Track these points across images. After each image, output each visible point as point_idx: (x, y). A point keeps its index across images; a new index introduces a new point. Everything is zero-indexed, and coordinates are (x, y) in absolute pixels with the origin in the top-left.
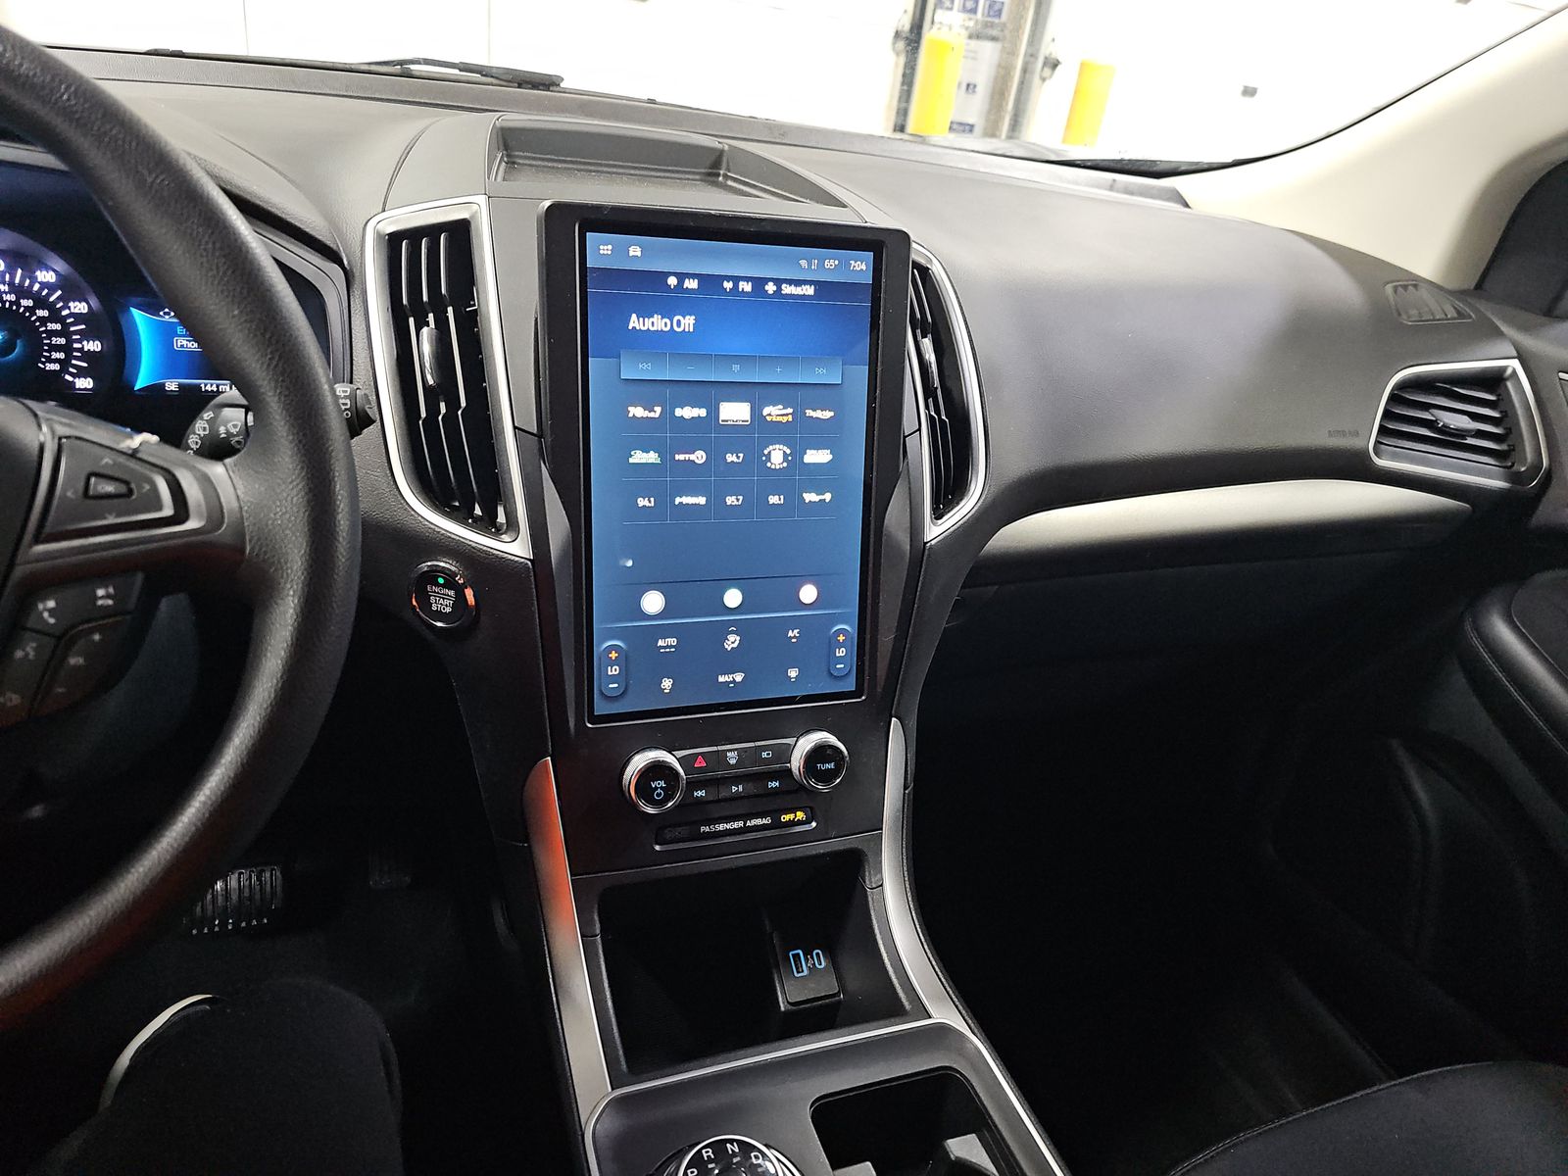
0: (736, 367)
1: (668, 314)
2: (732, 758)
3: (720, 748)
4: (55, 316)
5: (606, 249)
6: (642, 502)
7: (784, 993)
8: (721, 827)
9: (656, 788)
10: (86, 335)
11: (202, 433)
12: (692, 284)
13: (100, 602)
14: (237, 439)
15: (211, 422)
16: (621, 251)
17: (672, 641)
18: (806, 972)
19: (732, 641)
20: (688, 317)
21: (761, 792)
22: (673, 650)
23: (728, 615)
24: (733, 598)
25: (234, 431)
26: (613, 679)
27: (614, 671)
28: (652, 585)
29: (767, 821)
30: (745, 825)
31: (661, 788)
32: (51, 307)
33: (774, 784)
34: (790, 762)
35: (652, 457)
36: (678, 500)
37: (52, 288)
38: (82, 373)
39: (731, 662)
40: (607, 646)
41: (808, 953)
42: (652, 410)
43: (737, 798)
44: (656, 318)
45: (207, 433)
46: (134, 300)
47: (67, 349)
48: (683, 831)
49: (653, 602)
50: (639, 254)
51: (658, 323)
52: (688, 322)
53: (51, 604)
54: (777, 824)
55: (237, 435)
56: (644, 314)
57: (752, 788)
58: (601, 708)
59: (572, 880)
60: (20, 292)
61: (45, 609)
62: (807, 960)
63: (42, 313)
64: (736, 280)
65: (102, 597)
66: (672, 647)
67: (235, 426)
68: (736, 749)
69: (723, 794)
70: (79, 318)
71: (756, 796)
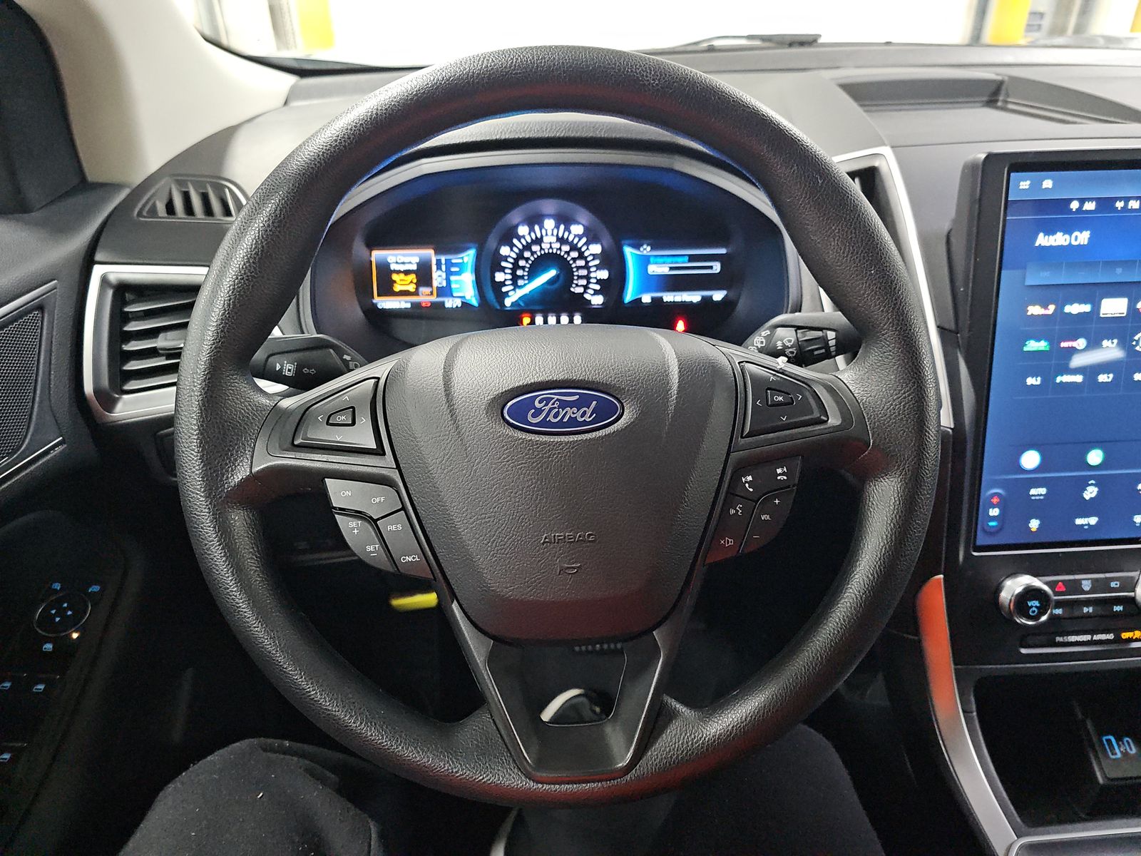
0: (1119, 270)
1: (1068, 231)
2: (1086, 586)
3: (1077, 577)
4: (581, 256)
5: (1025, 185)
6: (1031, 381)
7: (1101, 769)
8: (1073, 639)
9: (1032, 607)
10: (598, 267)
11: (759, 346)
12: (1090, 206)
13: (779, 478)
14: (791, 350)
15: (768, 338)
16: (1036, 185)
17: (1043, 491)
18: (1119, 755)
19: (1091, 492)
20: (1084, 232)
21: (1107, 613)
22: (1042, 498)
23: (1089, 470)
24: (1095, 457)
25: (789, 344)
26: (994, 518)
27: (994, 512)
28: (1031, 446)
29: (1111, 636)
30: (1092, 638)
31: (1036, 607)
32: (579, 250)
33: (1118, 608)
34: (1134, 591)
35: (1042, 345)
36: (1059, 379)
37: (580, 237)
38: (596, 292)
39: (1087, 508)
40: (991, 491)
41: (1119, 739)
42: (1046, 307)
43: (1088, 616)
44: (1059, 235)
45: (764, 345)
46: (627, 242)
47: (588, 278)
48: (1043, 638)
49: (1031, 460)
50: (1050, 186)
51: (1060, 239)
52: (1083, 237)
53: (750, 478)
54: (1118, 640)
55: (792, 347)
56: (1050, 232)
57: (1100, 611)
58: (982, 540)
59: (955, 669)
60: (562, 240)
61: (746, 482)
62: (1119, 746)
63: (575, 254)
64: (1127, 200)
65: (780, 474)
66: (1041, 495)
67: (790, 341)
68: (1091, 579)
69: (1077, 613)
70: (595, 256)
71: (1102, 616)
